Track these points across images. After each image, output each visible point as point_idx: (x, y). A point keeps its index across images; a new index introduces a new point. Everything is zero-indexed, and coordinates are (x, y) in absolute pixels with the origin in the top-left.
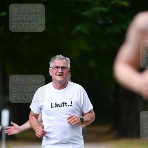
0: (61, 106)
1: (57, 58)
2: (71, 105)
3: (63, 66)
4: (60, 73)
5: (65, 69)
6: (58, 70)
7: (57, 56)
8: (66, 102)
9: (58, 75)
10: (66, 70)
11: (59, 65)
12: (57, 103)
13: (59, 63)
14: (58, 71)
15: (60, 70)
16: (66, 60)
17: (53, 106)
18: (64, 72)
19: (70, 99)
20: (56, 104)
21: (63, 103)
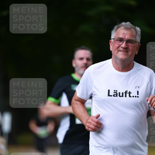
0: (122, 96)
1: (122, 26)
2: (137, 96)
3: (129, 39)
4: (124, 48)
5: (132, 43)
6: (121, 44)
7: (124, 23)
8: (130, 92)
9: (120, 51)
10: (133, 45)
11: (123, 37)
12: (117, 91)
13: (123, 33)
14: (121, 46)
15: (124, 45)
16: (136, 30)
17: (110, 94)
18: (130, 48)
19: (136, 88)
20: (115, 92)
21: (126, 93)
